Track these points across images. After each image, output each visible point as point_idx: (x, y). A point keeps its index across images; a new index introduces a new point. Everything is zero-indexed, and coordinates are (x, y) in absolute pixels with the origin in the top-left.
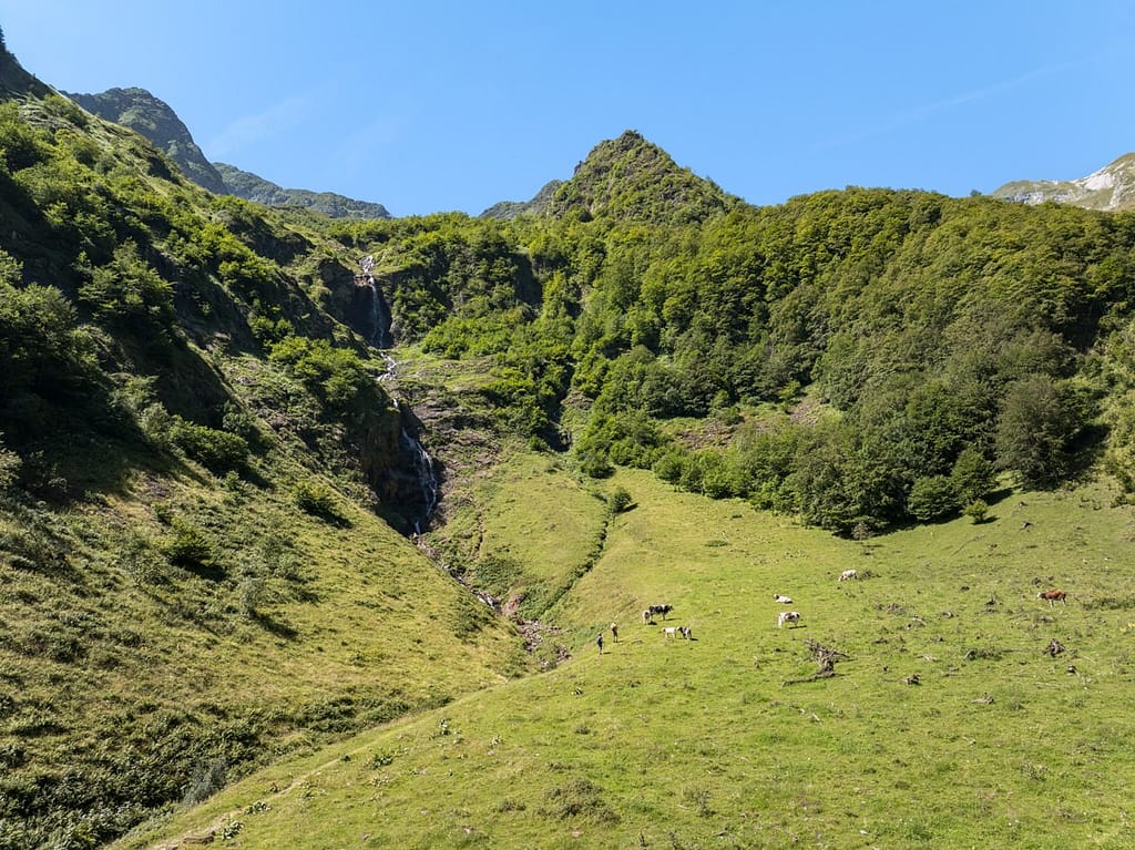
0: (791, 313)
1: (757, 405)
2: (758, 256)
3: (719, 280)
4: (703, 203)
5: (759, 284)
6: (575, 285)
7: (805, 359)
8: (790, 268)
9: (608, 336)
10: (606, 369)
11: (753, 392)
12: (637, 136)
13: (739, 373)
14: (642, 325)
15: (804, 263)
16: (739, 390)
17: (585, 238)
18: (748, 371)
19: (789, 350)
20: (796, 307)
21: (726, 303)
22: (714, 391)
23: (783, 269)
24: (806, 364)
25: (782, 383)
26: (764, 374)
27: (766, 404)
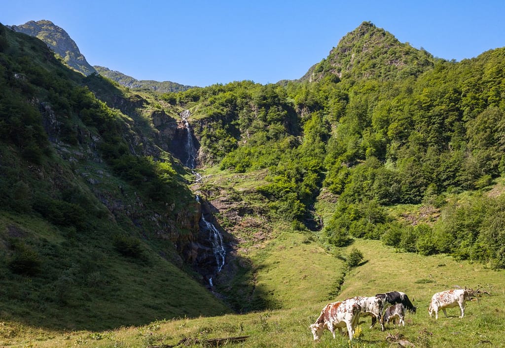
0: (482, 127)
1: (459, 193)
2: (456, 91)
3: (428, 108)
4: (418, 64)
5: (458, 109)
6: (327, 122)
7: (494, 159)
8: (480, 97)
9: (350, 152)
10: (347, 175)
11: (456, 184)
12: (371, 25)
13: (444, 171)
14: (374, 144)
15: (491, 93)
16: (445, 184)
17: (334, 91)
18: (452, 169)
19: (482, 153)
20: (485, 122)
21: (434, 124)
22: (427, 185)
23: (474, 98)
24: (495, 162)
25: (477, 176)
26: (464, 170)
27: (466, 192)
